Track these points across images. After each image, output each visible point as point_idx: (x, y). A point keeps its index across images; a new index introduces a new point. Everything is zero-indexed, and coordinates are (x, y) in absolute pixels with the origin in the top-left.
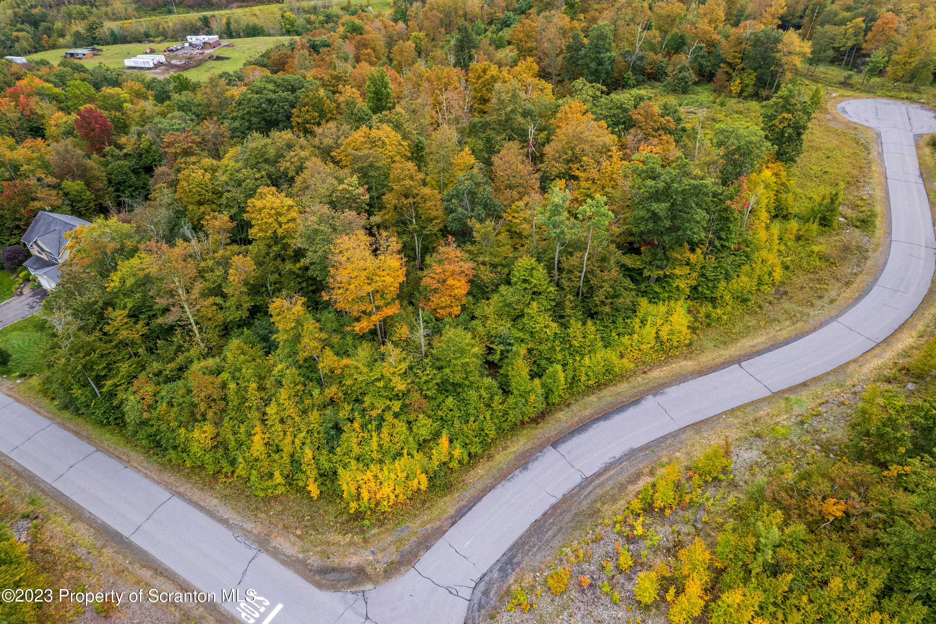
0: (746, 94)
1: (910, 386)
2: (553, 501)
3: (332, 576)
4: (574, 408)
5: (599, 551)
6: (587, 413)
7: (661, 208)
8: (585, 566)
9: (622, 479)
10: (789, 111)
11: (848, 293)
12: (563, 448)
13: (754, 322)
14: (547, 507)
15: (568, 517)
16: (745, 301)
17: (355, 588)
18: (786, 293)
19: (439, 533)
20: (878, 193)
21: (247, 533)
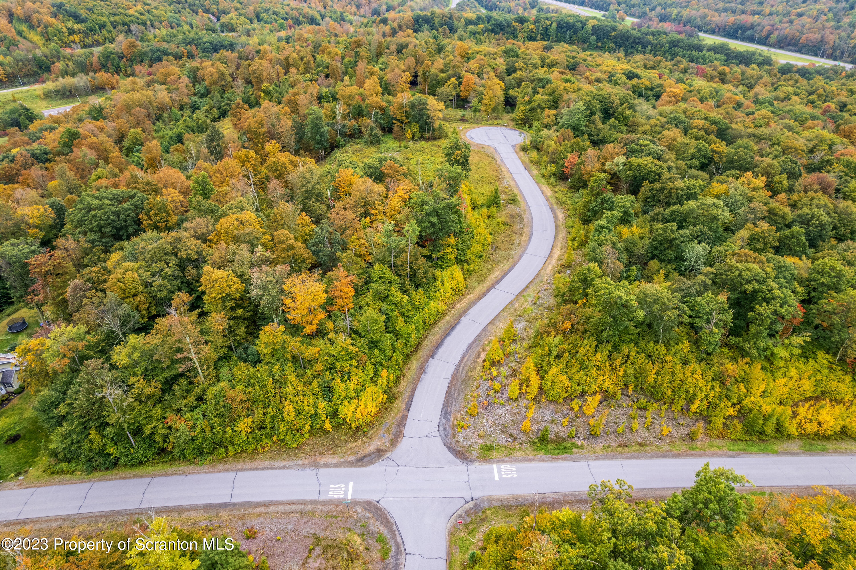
0: (416, 138)
1: (568, 272)
2: (449, 380)
3: (366, 459)
4: (430, 337)
5: (482, 391)
6: (438, 336)
7: (434, 219)
8: (480, 399)
9: (473, 357)
10: (459, 149)
11: (524, 238)
12: (438, 356)
13: (490, 267)
14: (447, 384)
15: (459, 384)
16: (480, 257)
17: (382, 458)
18: (497, 247)
19: (405, 418)
20: (512, 183)
21: (303, 466)
